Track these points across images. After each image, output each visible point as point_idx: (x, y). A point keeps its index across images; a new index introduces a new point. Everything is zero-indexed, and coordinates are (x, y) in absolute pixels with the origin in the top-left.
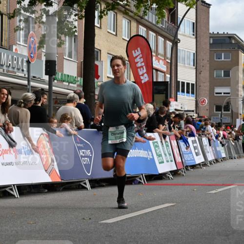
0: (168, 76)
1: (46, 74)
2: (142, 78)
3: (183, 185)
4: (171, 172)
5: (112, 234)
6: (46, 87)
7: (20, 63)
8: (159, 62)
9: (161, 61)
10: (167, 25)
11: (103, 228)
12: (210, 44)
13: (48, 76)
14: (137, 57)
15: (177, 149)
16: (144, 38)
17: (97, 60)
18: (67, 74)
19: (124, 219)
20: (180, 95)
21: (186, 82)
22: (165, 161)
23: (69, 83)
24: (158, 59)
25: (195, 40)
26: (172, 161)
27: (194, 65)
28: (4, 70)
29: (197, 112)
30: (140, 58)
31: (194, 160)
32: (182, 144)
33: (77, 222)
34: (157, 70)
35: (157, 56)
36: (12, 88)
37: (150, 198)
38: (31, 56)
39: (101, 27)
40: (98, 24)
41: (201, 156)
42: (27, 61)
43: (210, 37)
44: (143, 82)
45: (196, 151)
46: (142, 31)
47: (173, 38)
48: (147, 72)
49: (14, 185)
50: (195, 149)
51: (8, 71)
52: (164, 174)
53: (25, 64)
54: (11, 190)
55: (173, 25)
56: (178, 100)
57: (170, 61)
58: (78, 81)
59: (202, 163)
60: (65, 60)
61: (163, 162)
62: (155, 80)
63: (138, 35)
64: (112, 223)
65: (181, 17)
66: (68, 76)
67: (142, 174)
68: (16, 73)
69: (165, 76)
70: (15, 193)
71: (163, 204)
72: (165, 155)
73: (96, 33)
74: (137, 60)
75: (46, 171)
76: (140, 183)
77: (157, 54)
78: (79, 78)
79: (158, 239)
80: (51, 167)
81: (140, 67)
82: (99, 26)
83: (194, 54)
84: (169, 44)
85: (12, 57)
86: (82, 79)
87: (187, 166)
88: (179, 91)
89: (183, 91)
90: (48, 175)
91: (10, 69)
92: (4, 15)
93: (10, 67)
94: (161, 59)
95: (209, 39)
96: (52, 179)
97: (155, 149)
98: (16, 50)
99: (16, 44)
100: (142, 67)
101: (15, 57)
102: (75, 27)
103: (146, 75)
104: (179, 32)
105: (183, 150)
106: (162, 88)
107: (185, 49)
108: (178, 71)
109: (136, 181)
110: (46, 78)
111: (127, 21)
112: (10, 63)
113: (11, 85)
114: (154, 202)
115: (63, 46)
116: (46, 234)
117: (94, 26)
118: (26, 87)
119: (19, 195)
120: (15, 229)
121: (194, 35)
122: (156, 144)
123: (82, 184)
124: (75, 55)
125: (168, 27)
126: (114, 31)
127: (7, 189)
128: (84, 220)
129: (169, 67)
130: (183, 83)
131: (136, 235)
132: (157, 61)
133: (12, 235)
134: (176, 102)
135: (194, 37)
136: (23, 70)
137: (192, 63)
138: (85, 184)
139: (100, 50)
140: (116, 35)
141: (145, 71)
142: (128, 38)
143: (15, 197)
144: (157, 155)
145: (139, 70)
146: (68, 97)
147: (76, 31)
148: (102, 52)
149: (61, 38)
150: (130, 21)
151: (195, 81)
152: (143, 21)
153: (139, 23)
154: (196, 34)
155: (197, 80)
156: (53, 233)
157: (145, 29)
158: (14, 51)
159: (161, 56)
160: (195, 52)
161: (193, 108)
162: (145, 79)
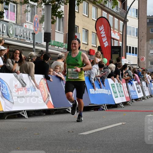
0: (121, 43)
1: (44, 41)
2: (105, 44)
3: (130, 111)
4: (122, 103)
5: (87, 142)
6: (45, 49)
7: (28, 34)
8: (115, 34)
9: (116, 33)
10: (120, 10)
11: (81, 137)
12: (147, 23)
13: (45, 43)
14: (101, 31)
15: (127, 89)
16: (106, 18)
17: (76, 32)
18: (57, 41)
19: (94, 133)
20: (128, 55)
21: (132, 46)
22: (119, 96)
23: (58, 47)
24: (115, 32)
25: (138, 20)
26: (123, 96)
27: (137, 36)
28: (18, 38)
29: (139, 65)
30: (103, 31)
31: (137, 95)
32: (129, 85)
33: (65, 134)
34: (114, 39)
35: (113, 30)
36: (23, 50)
37: (110, 119)
38: (36, 30)
39: (78, 12)
40: (77, 10)
41: (142, 93)
42: (32, 33)
43: (147, 18)
44: (105, 46)
45: (138, 90)
46: (105, 14)
47: (124, 19)
48: (107, 40)
49: (25, 110)
50: (137, 89)
51: (20, 39)
52: (119, 104)
53: (31, 35)
54: (23, 113)
55: (124, 10)
56: (127, 58)
57: (122, 34)
58: (64, 46)
59: (142, 97)
60: (56, 33)
61: (117, 97)
62: (112, 45)
63: (102, 17)
64: (87, 135)
65: (129, 6)
66: (58, 42)
67: (105, 104)
68: (25, 41)
69: (119, 42)
70: (25, 115)
71: (118, 123)
72: (119, 92)
73: (76, 15)
74: (102, 33)
75: (44, 102)
76: (103, 110)
77: (114, 29)
78: (65, 44)
79: (115, 145)
80: (48, 99)
81: (103, 37)
82: (77, 11)
83: (137, 29)
84: (121, 23)
85: (23, 30)
86: (67, 44)
87: (132, 99)
88: (127, 52)
89: (130, 52)
90: (45, 104)
91: (22, 38)
92: (18, 4)
93: (22, 37)
94: (116, 32)
95: (146, 19)
96: (48, 107)
97: (113, 89)
98: (26, 26)
99: (26, 22)
100: (104, 37)
101: (25, 30)
102: (63, 12)
103: (106, 42)
104: (127, 15)
105: (130, 89)
106: (117, 50)
107: (131, 26)
108: (127, 40)
109: (101, 109)
110: (45, 44)
111: (95, 8)
112: (22, 34)
113: (22, 48)
114: (113, 121)
115: (55, 23)
116: (45, 141)
117: (75, 11)
118: (32, 49)
119: (28, 117)
120: (26, 138)
121: (137, 17)
122: (113, 85)
123: (67, 110)
124: (62, 29)
125: (121, 12)
126: (87, 15)
127: (20, 113)
128: (69, 133)
129: (122, 37)
130: (130, 47)
131: (102, 142)
132: (114, 33)
133: (24, 142)
134: (125, 59)
135: (137, 18)
136: (30, 39)
137: (136, 35)
138: (69, 110)
139: (78, 26)
140: (88, 17)
141: (106, 39)
142: (96, 19)
143: (25, 118)
144: (114, 92)
145: (103, 39)
146: (58, 56)
147: (63, 14)
148: (79, 27)
149: (53, 18)
150: (97, 8)
151: (138, 46)
152: (105, 8)
153: (103, 9)
154: (139, 16)
155: (139, 45)
156: (49, 140)
157: (106, 13)
158: (24, 27)
159: (116, 30)
160: (138, 28)
161: (136, 63)
162: (106, 44)
